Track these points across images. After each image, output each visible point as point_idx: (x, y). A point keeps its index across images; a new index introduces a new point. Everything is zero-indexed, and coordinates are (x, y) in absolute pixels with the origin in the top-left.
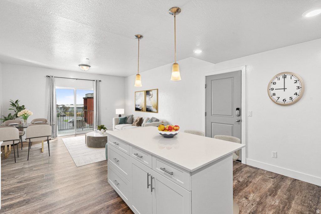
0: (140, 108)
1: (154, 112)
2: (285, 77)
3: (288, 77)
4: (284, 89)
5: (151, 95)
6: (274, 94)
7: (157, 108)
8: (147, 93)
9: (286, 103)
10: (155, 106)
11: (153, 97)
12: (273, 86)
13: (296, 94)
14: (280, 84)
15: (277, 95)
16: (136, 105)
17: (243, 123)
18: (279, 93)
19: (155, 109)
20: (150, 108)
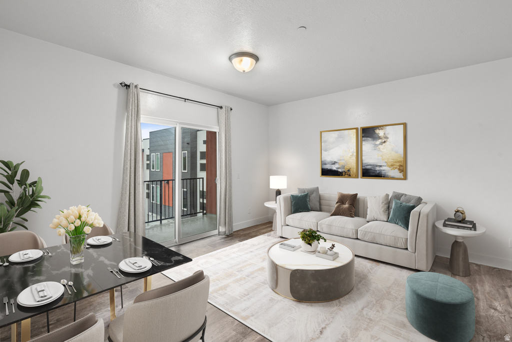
0: (340, 170)
1: (393, 178)
5: (380, 138)
7: (403, 169)
8: (368, 132)
10: (398, 164)
11: (387, 143)
16: (323, 163)
19: (397, 170)
20: (378, 168)
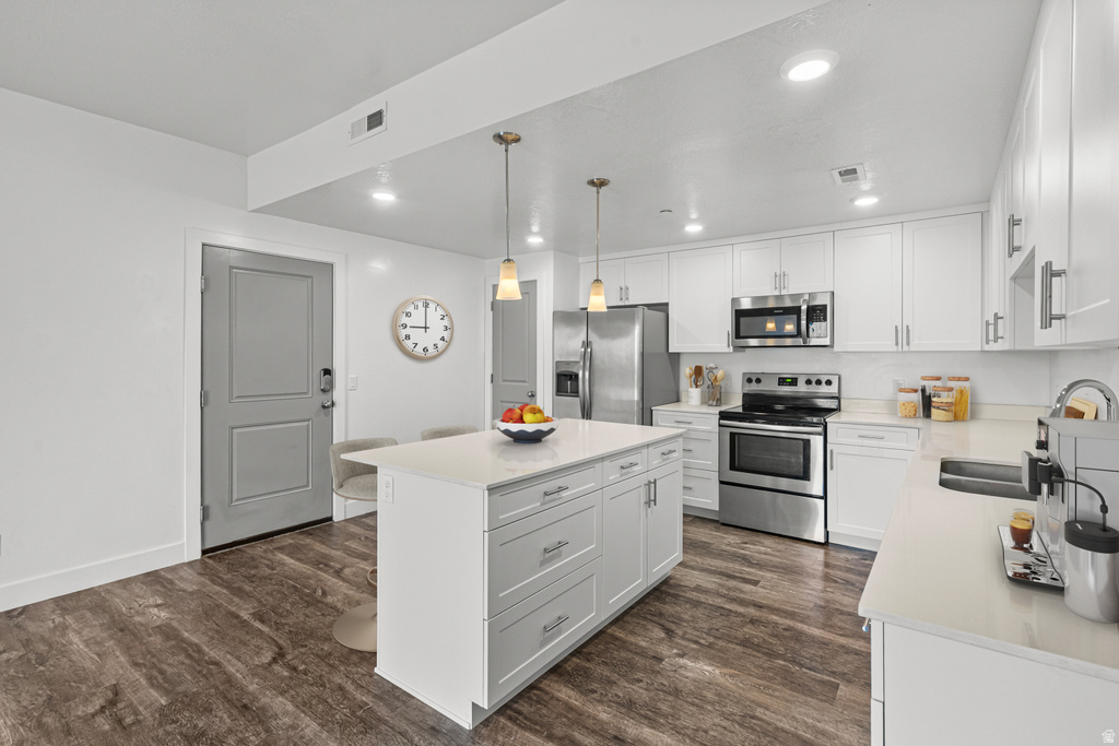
2: (426, 306)
3: (432, 306)
4: (426, 328)
6: (408, 337)
9: (428, 354)
12: (404, 320)
13: (443, 339)
14: (417, 317)
15: (413, 340)
17: (337, 412)
18: (417, 335)
